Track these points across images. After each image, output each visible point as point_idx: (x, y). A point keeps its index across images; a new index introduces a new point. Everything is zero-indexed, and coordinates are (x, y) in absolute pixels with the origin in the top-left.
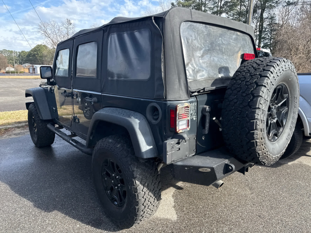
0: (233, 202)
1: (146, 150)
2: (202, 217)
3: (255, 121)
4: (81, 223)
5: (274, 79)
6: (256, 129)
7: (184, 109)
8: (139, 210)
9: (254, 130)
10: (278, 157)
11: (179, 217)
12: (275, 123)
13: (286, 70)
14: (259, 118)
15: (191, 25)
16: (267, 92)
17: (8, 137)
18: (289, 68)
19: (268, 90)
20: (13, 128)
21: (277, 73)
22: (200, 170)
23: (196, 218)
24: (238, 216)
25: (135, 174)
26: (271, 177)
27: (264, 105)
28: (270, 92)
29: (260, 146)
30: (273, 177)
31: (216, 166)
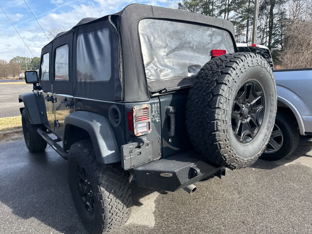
0: (217, 207)
1: (107, 155)
2: (181, 224)
3: (215, 121)
4: (55, 230)
5: (236, 76)
6: (217, 130)
7: (143, 111)
8: (105, 217)
9: (215, 131)
10: (251, 159)
11: (157, 224)
12: (248, 122)
13: (253, 65)
14: (220, 118)
15: (152, 23)
16: (228, 90)
17: (5, 142)
18: (258, 63)
19: (229, 88)
20: (12, 133)
21: (240, 69)
22: (162, 175)
23: (175, 224)
24: (220, 223)
25: (100, 180)
26: (264, 180)
27: (225, 104)
28: (232, 90)
29: (225, 148)
30: (266, 180)
31: (177, 170)
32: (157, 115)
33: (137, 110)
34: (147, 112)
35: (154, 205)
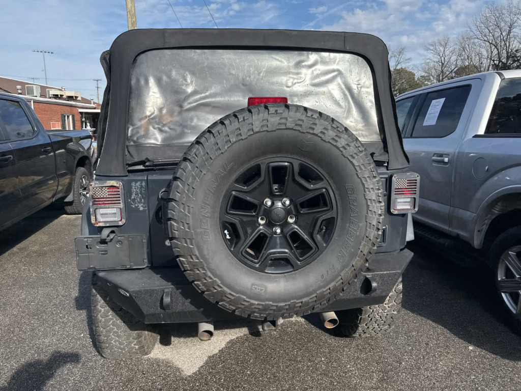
3: (169, 222)
5: (215, 147)
6: (174, 238)
7: (107, 190)
9: (171, 239)
11: (197, 373)
12: (286, 236)
16: (194, 172)
19: (197, 167)
21: (228, 136)
22: (120, 291)
29: (193, 270)
31: (135, 290)
32: (140, 199)
33: (95, 188)
34: (116, 193)
35: (223, 345)
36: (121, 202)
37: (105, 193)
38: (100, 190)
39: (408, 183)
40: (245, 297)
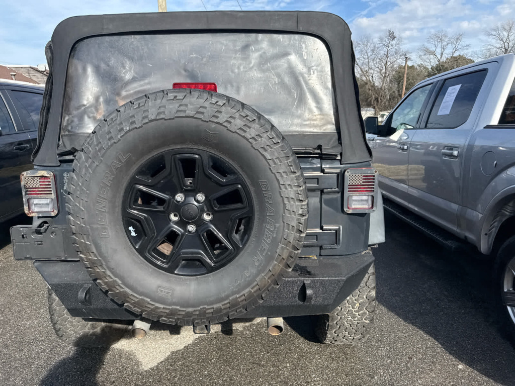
7: (40, 180)
11: (154, 369)
12: (200, 235)
14: (72, 212)
33: (27, 178)
34: (48, 183)
35: (190, 342)
36: (52, 192)
37: (37, 183)
38: (31, 179)
39: (363, 179)
40: (149, 300)
